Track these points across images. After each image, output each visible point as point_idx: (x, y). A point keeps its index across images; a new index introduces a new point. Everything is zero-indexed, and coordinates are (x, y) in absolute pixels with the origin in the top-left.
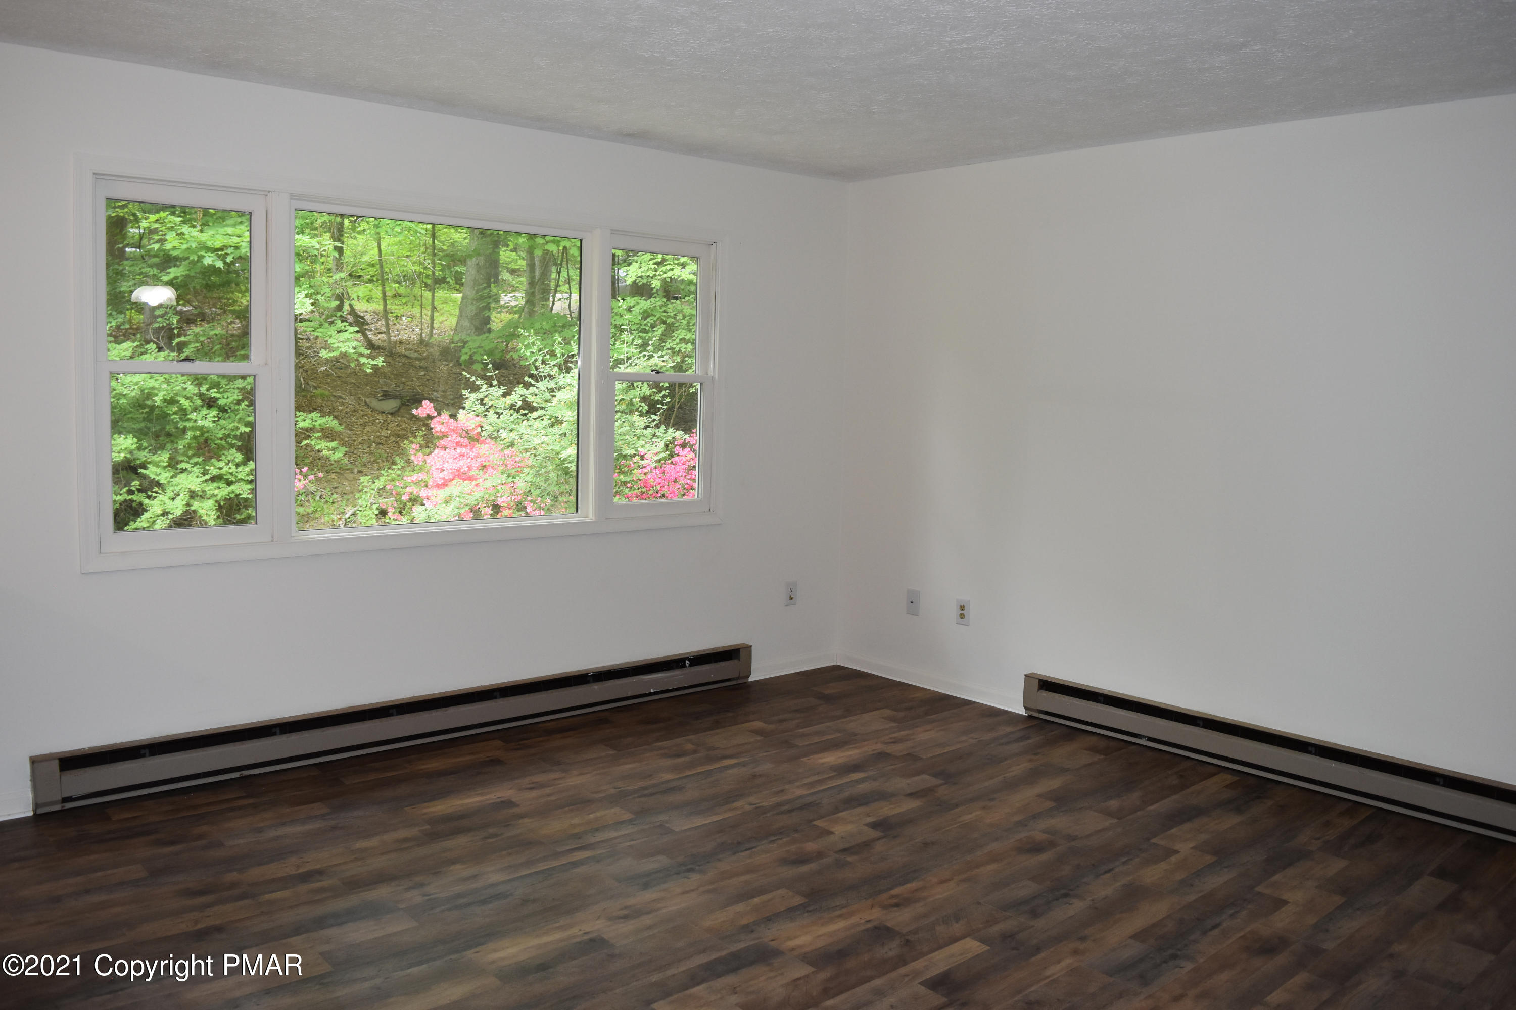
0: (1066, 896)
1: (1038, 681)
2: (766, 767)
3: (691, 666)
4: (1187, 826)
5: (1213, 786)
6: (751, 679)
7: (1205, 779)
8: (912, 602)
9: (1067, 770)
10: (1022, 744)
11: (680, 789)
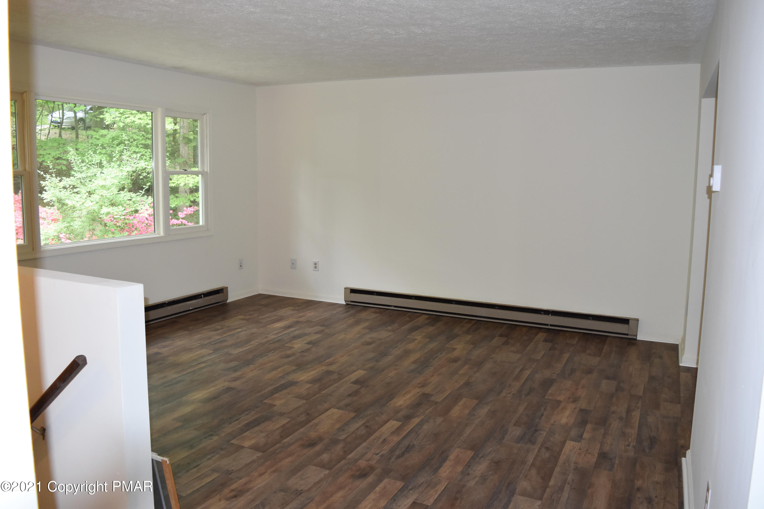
0: (385, 355)
1: (349, 290)
2: (254, 330)
3: (204, 297)
4: (417, 332)
5: (422, 319)
6: (228, 301)
7: (418, 317)
8: (293, 264)
9: (369, 320)
10: (349, 313)
11: (226, 341)
